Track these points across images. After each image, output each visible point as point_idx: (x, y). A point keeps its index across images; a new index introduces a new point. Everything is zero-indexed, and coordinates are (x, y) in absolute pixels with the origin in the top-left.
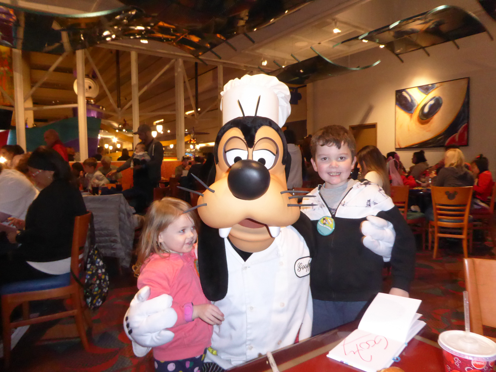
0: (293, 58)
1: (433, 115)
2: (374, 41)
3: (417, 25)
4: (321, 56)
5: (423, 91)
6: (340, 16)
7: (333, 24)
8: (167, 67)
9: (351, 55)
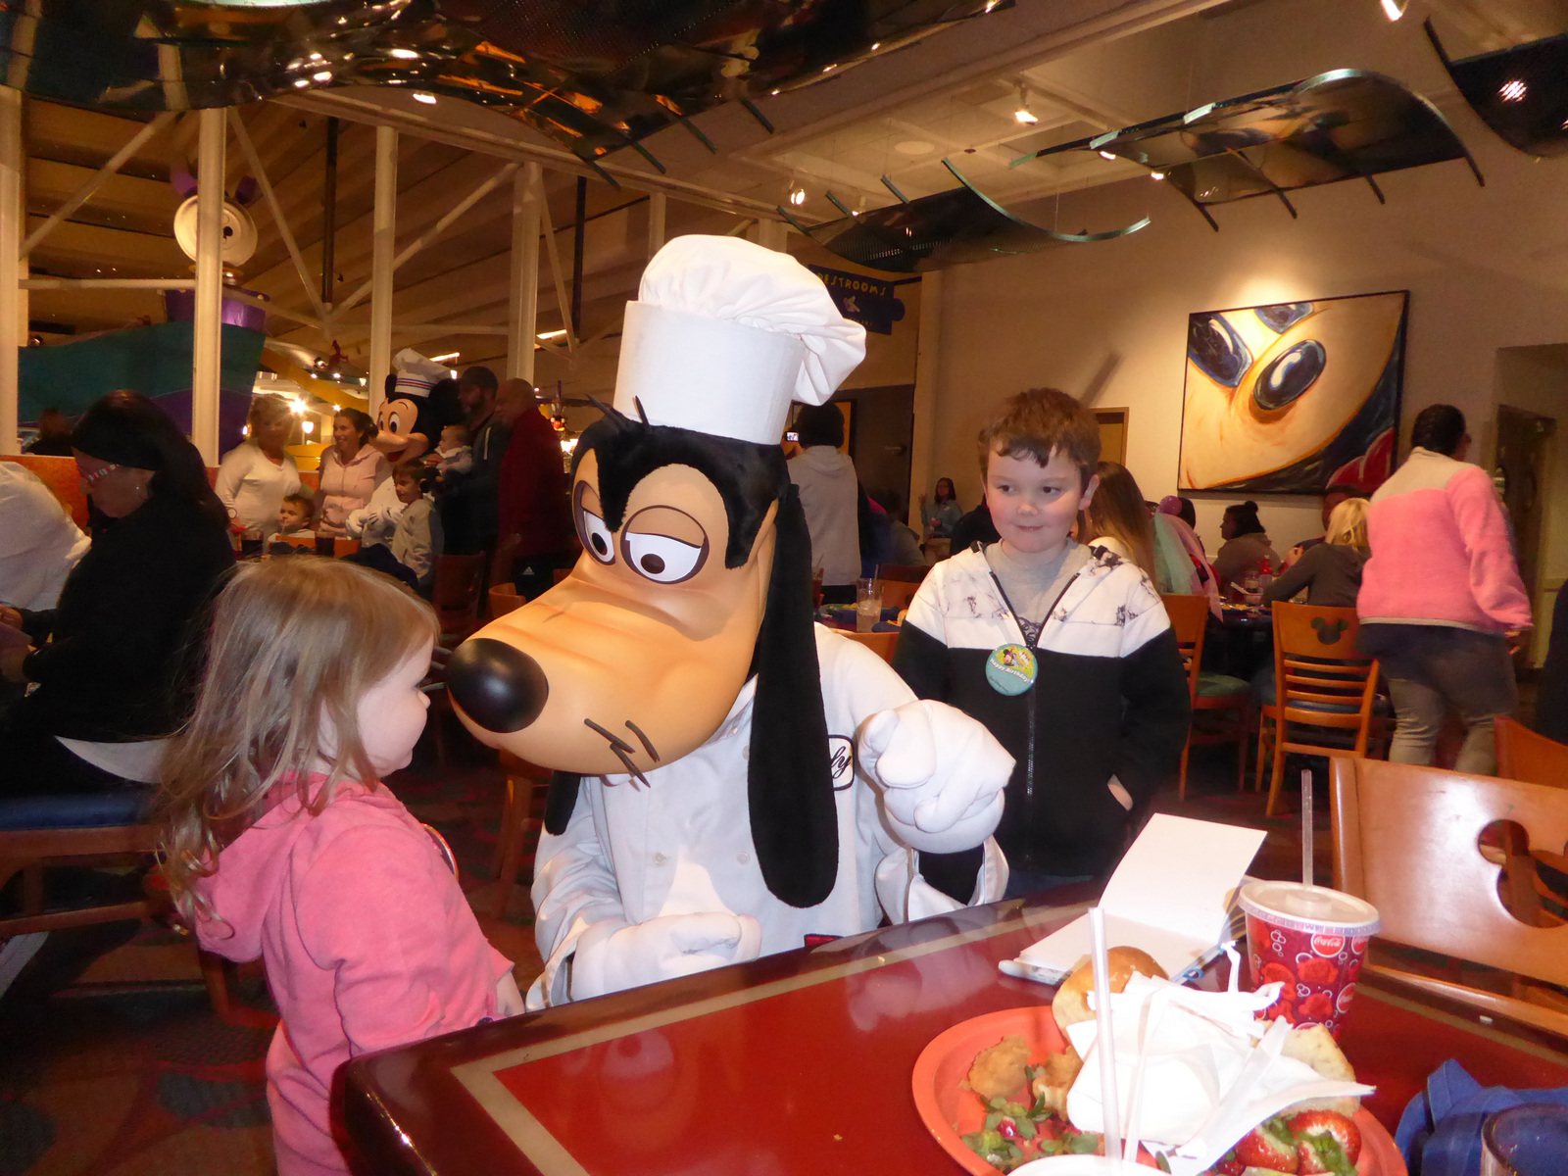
0: (886, 190)
1: (1296, 398)
2: (1136, 158)
3: (1265, 121)
4: (973, 188)
5: (1272, 322)
6: (1040, 74)
7: (1017, 95)
8: (489, 185)
9: (1062, 195)
